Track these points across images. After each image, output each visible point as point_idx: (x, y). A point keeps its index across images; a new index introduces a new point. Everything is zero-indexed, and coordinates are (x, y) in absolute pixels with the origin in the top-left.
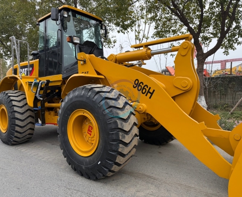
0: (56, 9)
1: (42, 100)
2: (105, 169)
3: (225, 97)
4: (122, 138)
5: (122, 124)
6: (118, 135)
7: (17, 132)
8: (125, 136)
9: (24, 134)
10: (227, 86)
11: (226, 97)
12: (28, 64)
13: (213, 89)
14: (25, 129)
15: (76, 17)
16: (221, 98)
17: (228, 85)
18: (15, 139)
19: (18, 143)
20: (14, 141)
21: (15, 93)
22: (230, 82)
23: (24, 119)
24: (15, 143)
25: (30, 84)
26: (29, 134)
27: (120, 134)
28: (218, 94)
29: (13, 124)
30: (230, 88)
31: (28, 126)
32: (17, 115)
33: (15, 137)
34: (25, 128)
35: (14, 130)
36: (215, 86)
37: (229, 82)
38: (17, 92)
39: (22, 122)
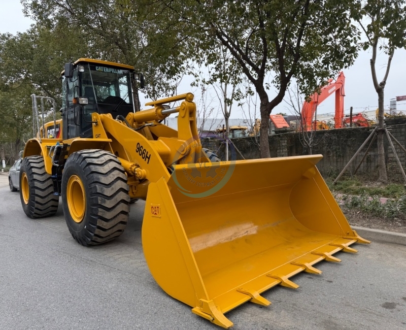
0: (70, 65)
1: (58, 167)
2: (91, 233)
3: (343, 159)
4: (101, 203)
5: (102, 189)
6: (97, 199)
7: (37, 202)
8: (105, 201)
9: (46, 206)
10: (345, 143)
11: (345, 160)
12: (54, 124)
13: (327, 149)
14: (46, 200)
15: (95, 70)
16: (337, 162)
17: (346, 141)
18: (36, 211)
19: (40, 216)
20: (35, 213)
21: (37, 159)
22: (349, 137)
23: (44, 188)
24: (37, 216)
25: (48, 148)
26: (52, 206)
27: (99, 198)
28: (333, 156)
29: (32, 194)
30: (348, 146)
31: (50, 196)
32: (37, 184)
33: (36, 208)
34: (47, 198)
35: (34, 201)
36: (329, 143)
37: (347, 137)
38: (39, 158)
39: (43, 192)
